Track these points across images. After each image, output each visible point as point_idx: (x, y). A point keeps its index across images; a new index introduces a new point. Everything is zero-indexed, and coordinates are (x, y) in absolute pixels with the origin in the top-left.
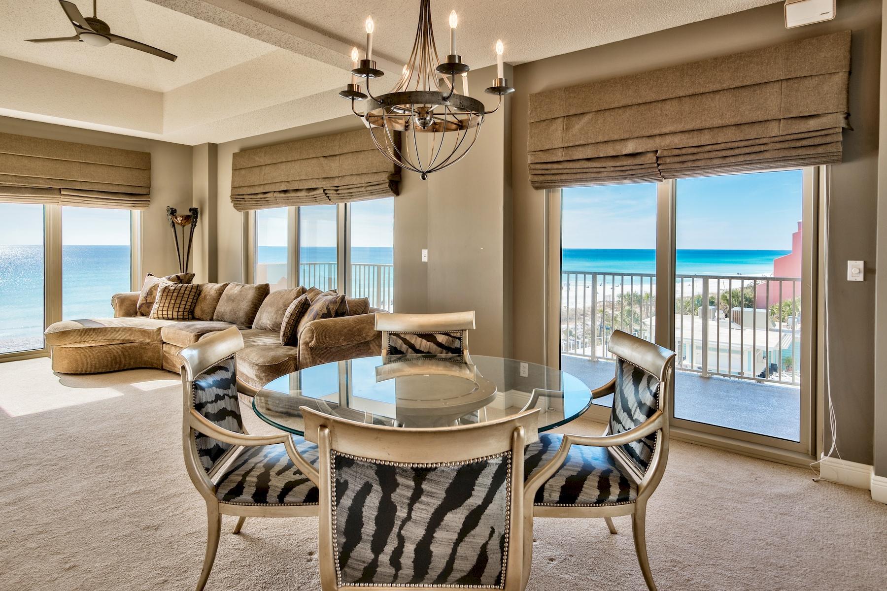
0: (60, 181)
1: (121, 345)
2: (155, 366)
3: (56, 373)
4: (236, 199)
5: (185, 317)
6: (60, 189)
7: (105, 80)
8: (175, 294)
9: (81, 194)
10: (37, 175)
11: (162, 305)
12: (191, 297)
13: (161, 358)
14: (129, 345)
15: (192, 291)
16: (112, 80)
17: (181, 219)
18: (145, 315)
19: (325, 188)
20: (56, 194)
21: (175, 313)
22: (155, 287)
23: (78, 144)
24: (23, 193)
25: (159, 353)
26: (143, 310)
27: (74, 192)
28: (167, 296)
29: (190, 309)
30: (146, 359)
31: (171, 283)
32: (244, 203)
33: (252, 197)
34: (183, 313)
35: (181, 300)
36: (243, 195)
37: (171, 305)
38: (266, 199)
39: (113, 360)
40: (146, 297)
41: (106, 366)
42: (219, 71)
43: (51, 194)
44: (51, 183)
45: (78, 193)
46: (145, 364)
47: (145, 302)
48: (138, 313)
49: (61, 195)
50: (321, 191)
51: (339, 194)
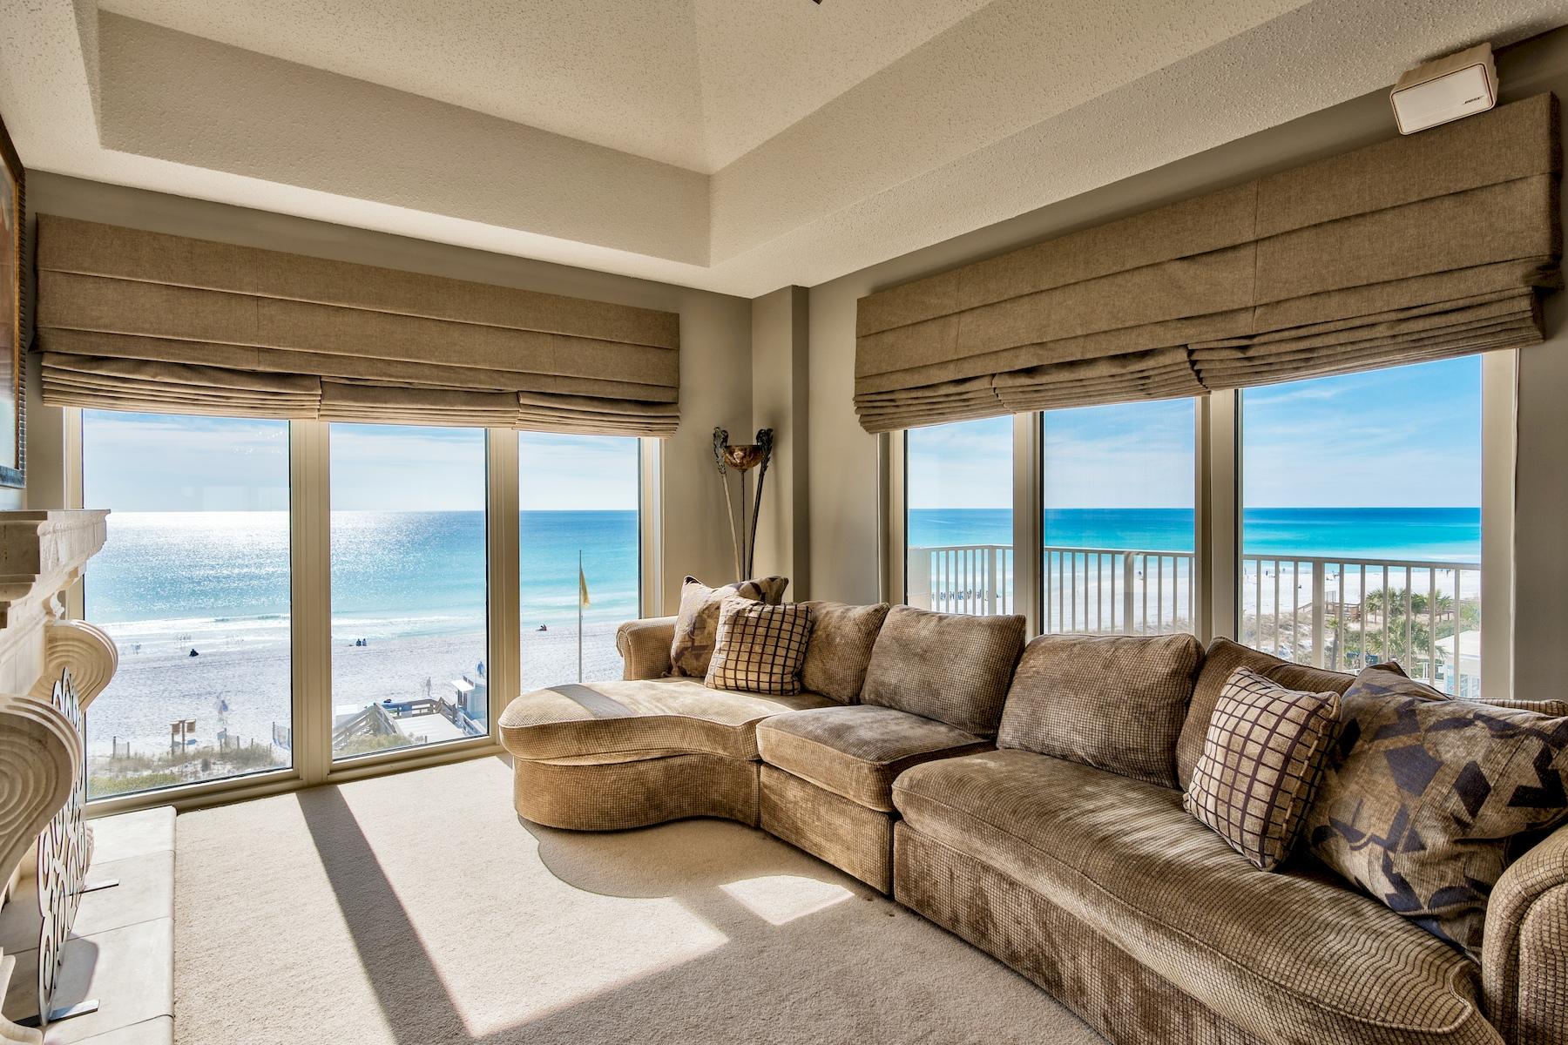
0: (517, 375)
1: (662, 763)
2: (740, 816)
3: (525, 822)
4: (870, 404)
5: (785, 687)
6: (517, 393)
7: (604, 148)
8: (761, 630)
9: (554, 403)
10: (475, 363)
11: (733, 656)
12: (796, 638)
13: (755, 800)
14: (678, 761)
15: (797, 622)
16: (616, 148)
17: (741, 454)
18: (690, 676)
19: (1194, 347)
20: (511, 406)
21: (765, 678)
22: (711, 611)
23: (550, 295)
24: (450, 404)
25: (748, 785)
26: (690, 663)
27: (544, 401)
28: (743, 634)
29: (795, 667)
30: (716, 797)
31: (746, 603)
32: (894, 410)
33: (919, 394)
34: (782, 678)
35: (777, 646)
36: (892, 392)
37: (755, 658)
38: (965, 397)
39: (648, 799)
40: (692, 633)
41: (633, 814)
42: (874, 73)
43: (501, 405)
44: (502, 380)
45: (551, 402)
46: (714, 809)
47: (689, 644)
48: (675, 669)
49: (520, 405)
50: (1182, 356)
51: (1249, 359)
